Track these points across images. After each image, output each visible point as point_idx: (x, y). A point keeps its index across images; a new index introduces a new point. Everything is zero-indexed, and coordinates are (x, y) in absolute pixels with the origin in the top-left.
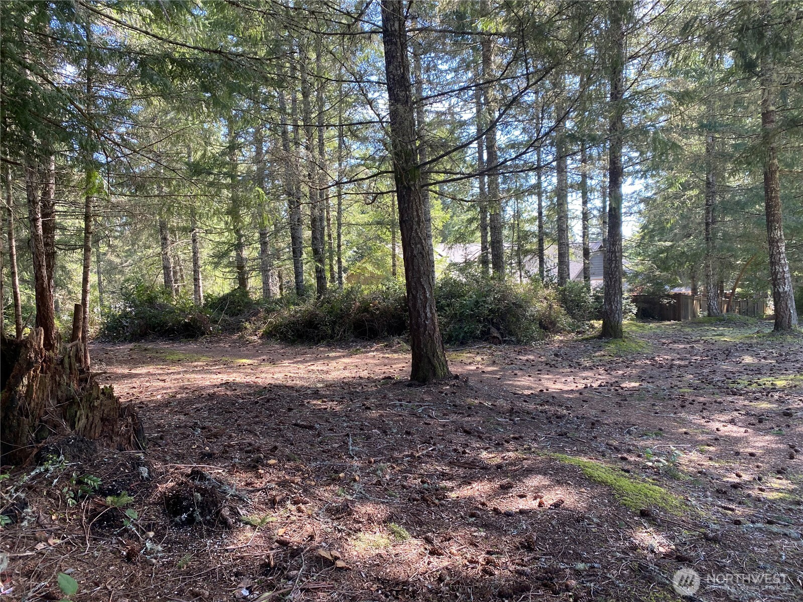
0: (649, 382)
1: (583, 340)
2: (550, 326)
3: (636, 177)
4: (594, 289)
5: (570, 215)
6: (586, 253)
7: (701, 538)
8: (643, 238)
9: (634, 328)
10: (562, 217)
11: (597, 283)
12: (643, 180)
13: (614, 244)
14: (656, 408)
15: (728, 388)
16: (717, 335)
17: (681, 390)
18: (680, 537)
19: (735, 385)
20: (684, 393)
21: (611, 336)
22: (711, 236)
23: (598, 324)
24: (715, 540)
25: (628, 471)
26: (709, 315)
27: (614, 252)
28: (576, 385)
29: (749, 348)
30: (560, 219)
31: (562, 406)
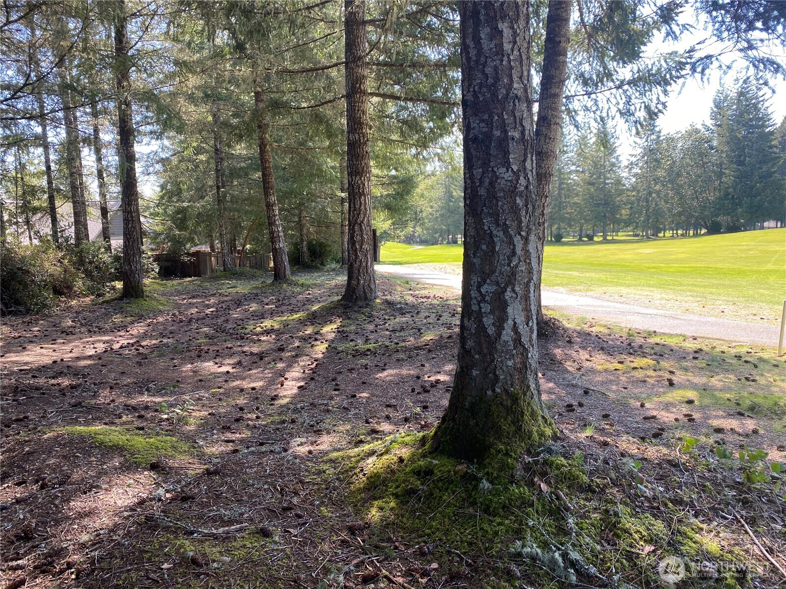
0: (169, 338)
1: (103, 302)
2: (66, 291)
3: (152, 138)
4: (115, 250)
5: (85, 171)
6: (104, 211)
7: (204, 475)
8: (162, 197)
9: (156, 286)
10: (74, 173)
11: (117, 243)
12: (159, 142)
13: (129, 204)
14: (175, 361)
15: (237, 334)
16: (231, 288)
17: (198, 341)
18: (186, 479)
19: (243, 331)
20: (201, 343)
21: (132, 296)
22: (222, 198)
23: (119, 285)
24: (216, 472)
25: (142, 429)
26: (225, 270)
27: (130, 212)
28: (95, 350)
29: (254, 297)
30: (72, 174)
31: (78, 375)
